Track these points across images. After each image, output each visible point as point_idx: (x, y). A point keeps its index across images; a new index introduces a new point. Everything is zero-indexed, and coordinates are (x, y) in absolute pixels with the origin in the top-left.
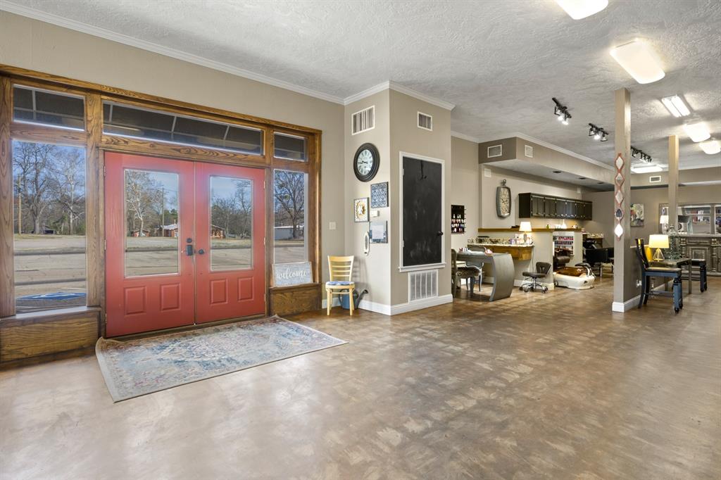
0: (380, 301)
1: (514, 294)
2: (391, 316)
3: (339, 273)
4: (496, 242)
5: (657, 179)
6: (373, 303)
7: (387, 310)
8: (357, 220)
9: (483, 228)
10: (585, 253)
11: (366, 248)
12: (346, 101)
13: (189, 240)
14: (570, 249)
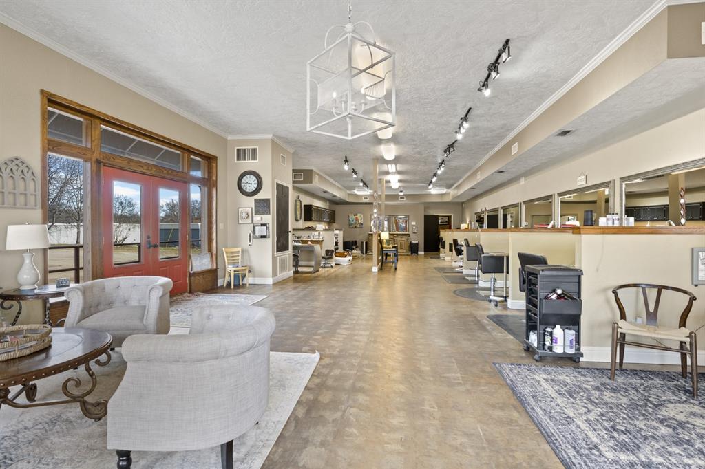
0: (263, 275)
1: (321, 269)
2: (273, 285)
3: (234, 260)
4: (300, 237)
5: (366, 198)
6: (256, 278)
7: (270, 281)
8: (240, 222)
11: (250, 241)
12: (230, 137)
13: (149, 237)
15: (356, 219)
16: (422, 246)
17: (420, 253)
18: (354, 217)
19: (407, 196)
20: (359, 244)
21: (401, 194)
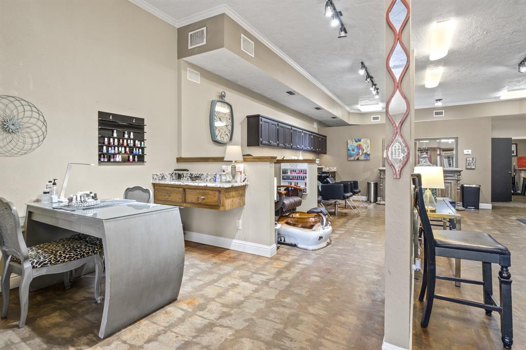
5: (377, 118)
9: (183, 156)
10: (320, 189)
14: (302, 186)
15: (359, 147)
16: (486, 192)
17: (482, 206)
18: (356, 144)
19: (447, 109)
20: (362, 187)
21: (439, 104)
